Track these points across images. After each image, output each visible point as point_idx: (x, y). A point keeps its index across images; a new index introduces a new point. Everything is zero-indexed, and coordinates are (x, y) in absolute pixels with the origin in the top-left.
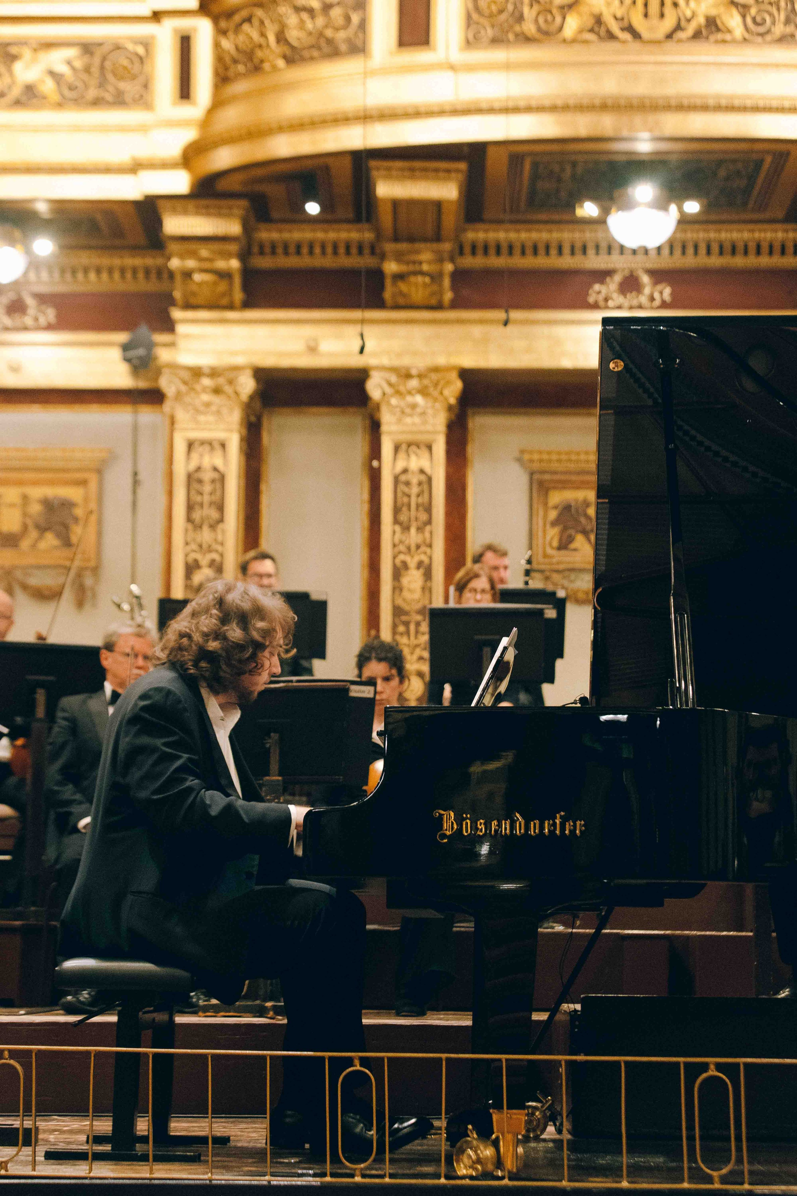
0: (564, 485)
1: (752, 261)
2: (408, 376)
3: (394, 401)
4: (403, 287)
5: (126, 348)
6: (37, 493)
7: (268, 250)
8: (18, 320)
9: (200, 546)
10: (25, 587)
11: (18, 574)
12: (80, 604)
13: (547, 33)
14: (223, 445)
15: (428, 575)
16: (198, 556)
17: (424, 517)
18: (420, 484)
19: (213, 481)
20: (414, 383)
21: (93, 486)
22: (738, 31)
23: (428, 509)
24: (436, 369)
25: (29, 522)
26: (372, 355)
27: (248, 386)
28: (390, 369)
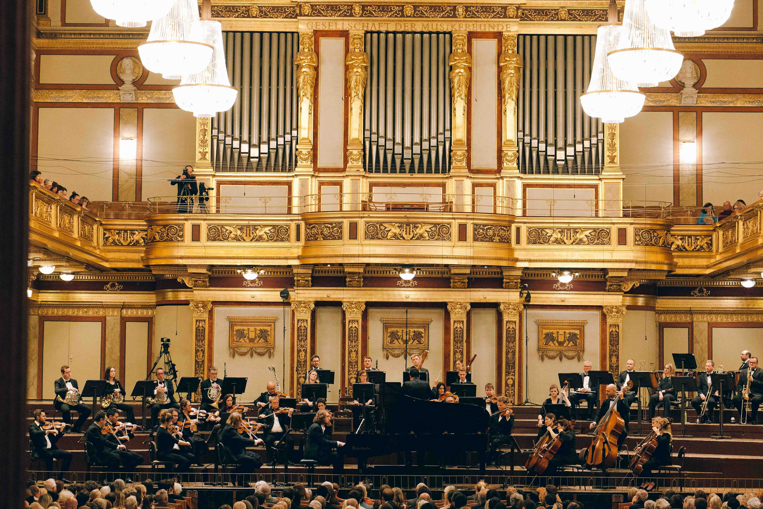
0: (392, 327)
1: (437, 275)
2: (352, 304)
3: (349, 310)
4: (351, 283)
5: (282, 293)
6: (258, 328)
7: (317, 272)
8: (254, 285)
9: (301, 346)
10: (256, 352)
11: (254, 349)
12: (270, 357)
13: (383, 237)
14: (307, 321)
15: (357, 354)
16: (301, 348)
17: (356, 339)
18: (355, 330)
19: (304, 329)
20: (353, 306)
21: (273, 326)
22: (427, 238)
23: (357, 337)
24: (359, 302)
25: (257, 335)
26: (343, 298)
27: (313, 306)
28: (348, 302)
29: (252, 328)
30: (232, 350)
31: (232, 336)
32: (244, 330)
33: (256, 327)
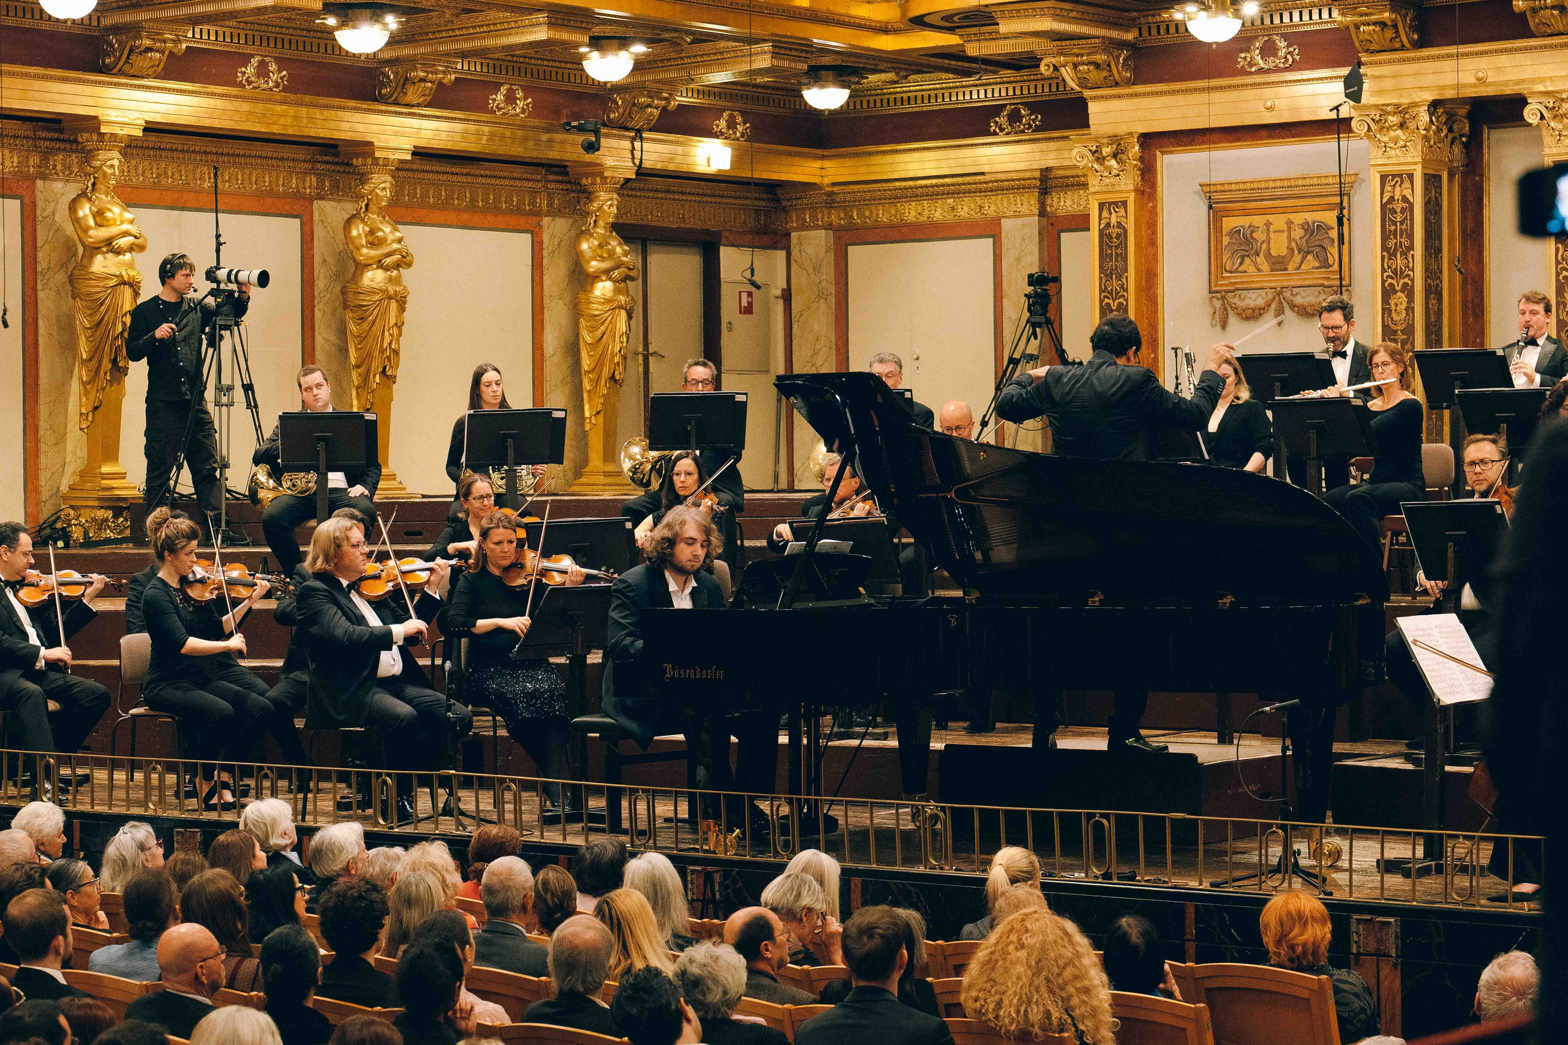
3: (1552, 124)
4: (1540, 19)
6: (1298, 218)
8: (1271, 63)
9: (1395, 272)
10: (1292, 306)
11: (1287, 294)
14: (1411, 176)
16: (1394, 282)
19: (1403, 210)
21: (1344, 208)
25: (1293, 245)
26: (1533, 81)
27: (1424, 117)
28: (1547, 93)
29: (1278, 221)
30: (1218, 304)
31: (1219, 253)
32: (1253, 229)
33: (1292, 216)
